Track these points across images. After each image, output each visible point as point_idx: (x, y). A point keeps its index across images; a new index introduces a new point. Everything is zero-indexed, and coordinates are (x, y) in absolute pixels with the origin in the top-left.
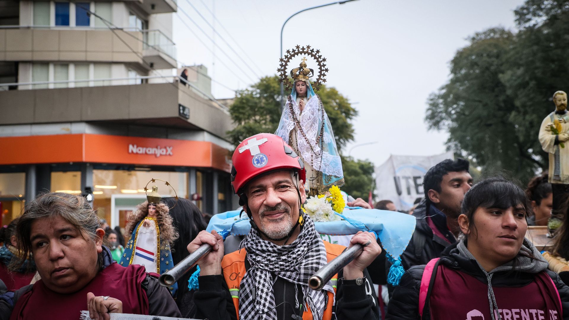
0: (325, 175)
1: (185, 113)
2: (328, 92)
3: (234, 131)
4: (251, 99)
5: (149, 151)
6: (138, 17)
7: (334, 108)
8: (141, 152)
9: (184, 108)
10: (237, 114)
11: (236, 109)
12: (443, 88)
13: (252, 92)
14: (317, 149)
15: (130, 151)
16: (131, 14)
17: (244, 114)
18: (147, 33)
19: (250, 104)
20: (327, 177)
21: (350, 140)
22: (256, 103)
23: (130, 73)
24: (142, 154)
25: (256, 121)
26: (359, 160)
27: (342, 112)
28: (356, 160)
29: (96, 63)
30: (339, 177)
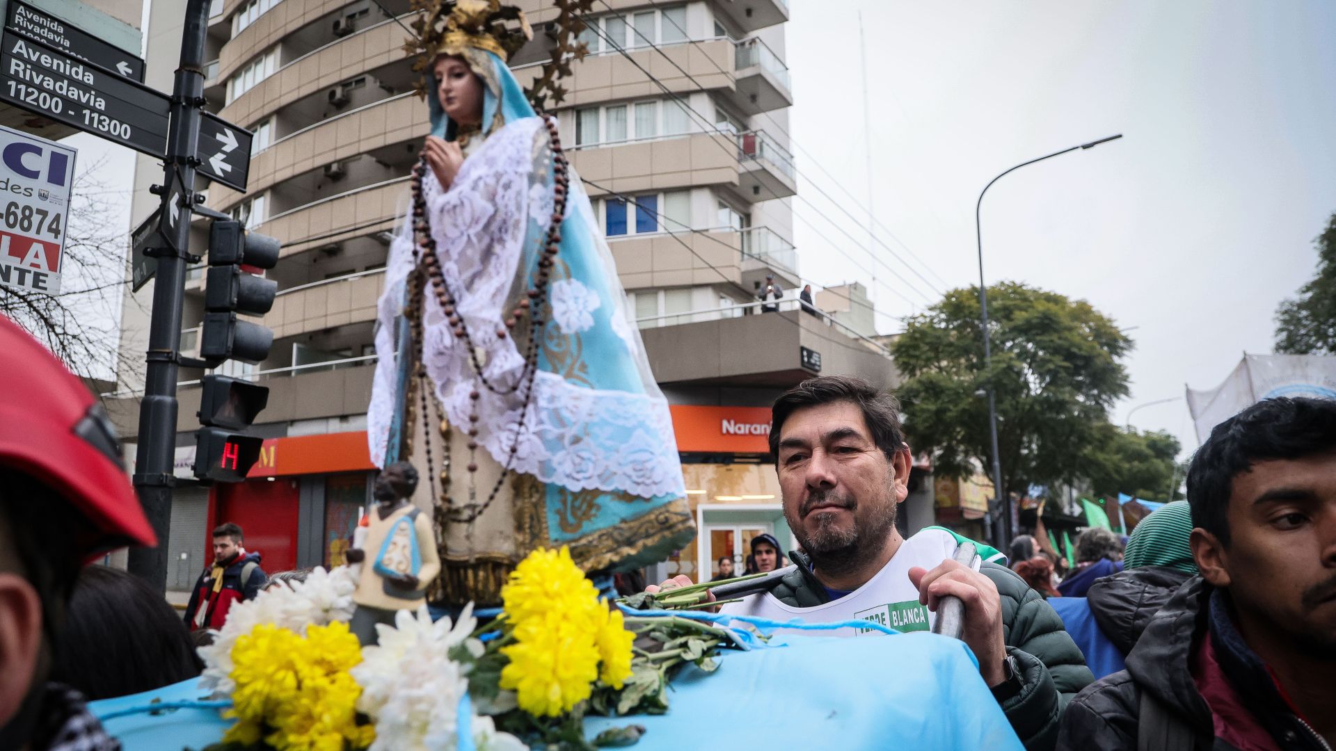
0: (562, 490)
1: (813, 361)
2: (1074, 310)
3: (901, 388)
4: (929, 331)
5: (755, 429)
6: (735, 209)
7: (1085, 338)
8: (742, 432)
9: (810, 353)
10: (906, 360)
11: (903, 349)
12: (1308, 289)
13: (932, 318)
14: (509, 360)
15: (724, 431)
16: (722, 206)
17: (917, 357)
18: (749, 233)
19: (928, 340)
20: (570, 499)
21: (1122, 396)
22: (939, 338)
23: (722, 301)
24: (744, 435)
25: (940, 369)
26: (1147, 432)
27: (1102, 345)
28: (1141, 433)
29: (667, 289)
30: (647, 496)
